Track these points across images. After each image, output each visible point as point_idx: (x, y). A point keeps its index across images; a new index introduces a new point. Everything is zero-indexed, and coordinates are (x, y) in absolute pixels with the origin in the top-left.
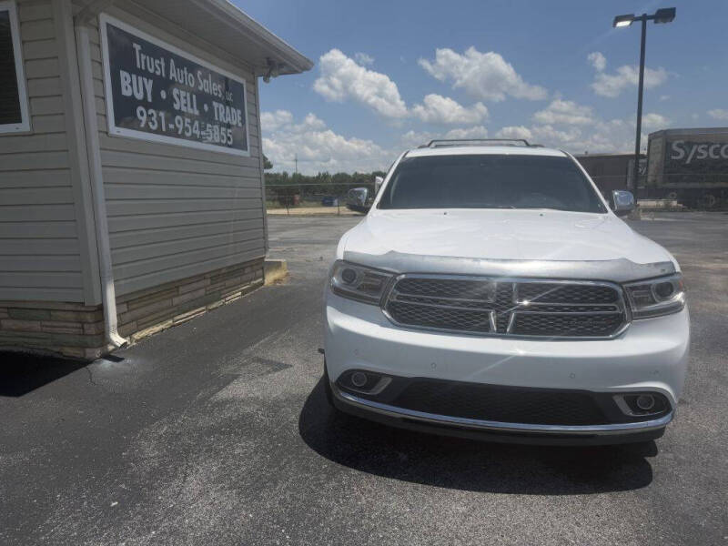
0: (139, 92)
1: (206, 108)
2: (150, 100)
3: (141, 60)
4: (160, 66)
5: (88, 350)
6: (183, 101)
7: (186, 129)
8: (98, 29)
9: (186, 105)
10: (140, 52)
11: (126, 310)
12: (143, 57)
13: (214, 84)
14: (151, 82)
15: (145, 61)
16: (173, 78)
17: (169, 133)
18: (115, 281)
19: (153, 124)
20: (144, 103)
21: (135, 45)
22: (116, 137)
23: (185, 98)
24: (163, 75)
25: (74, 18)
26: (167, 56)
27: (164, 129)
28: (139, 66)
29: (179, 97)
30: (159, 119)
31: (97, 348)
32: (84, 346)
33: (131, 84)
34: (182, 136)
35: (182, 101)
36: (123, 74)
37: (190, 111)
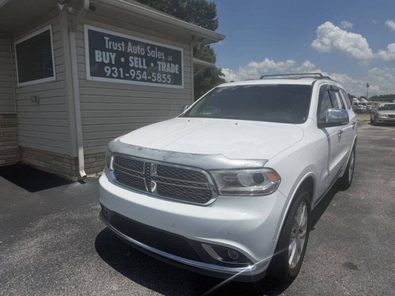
0: (106, 59)
1: (152, 65)
2: (113, 62)
3: (108, 44)
4: (121, 46)
5: (73, 177)
6: (137, 62)
7: (136, 76)
8: (83, 32)
9: (138, 64)
10: (108, 41)
11: (95, 161)
12: (110, 43)
13: (159, 53)
14: (115, 54)
15: (112, 45)
16: (130, 51)
17: (125, 78)
18: (84, 147)
19: (115, 74)
20: (110, 64)
21: (105, 38)
22: (91, 81)
23: (138, 60)
24: (123, 50)
25: (69, 29)
26: (126, 41)
27: (122, 76)
28: (107, 47)
29: (133, 60)
30: (119, 72)
31: (76, 176)
32: (71, 175)
33: (102, 56)
34: (135, 79)
35: (134, 62)
36: (97, 52)
37: (141, 67)
